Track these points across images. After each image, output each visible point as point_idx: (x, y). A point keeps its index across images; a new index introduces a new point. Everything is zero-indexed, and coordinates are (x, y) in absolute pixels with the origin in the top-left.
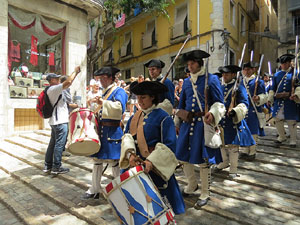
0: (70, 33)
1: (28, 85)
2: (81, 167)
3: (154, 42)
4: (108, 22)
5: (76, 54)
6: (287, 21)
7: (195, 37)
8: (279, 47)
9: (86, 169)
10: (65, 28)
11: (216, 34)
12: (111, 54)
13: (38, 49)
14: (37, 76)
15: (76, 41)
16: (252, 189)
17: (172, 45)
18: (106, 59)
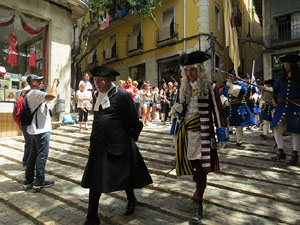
0: (53, 33)
1: (6, 86)
2: (68, 179)
3: (140, 45)
4: (92, 23)
5: (60, 54)
6: (271, 26)
7: (182, 41)
8: (264, 52)
9: (73, 181)
10: (47, 27)
11: (202, 38)
12: (95, 56)
13: (17, 49)
14: (16, 78)
15: (60, 41)
16: (259, 201)
17: (159, 47)
18: (90, 61)
